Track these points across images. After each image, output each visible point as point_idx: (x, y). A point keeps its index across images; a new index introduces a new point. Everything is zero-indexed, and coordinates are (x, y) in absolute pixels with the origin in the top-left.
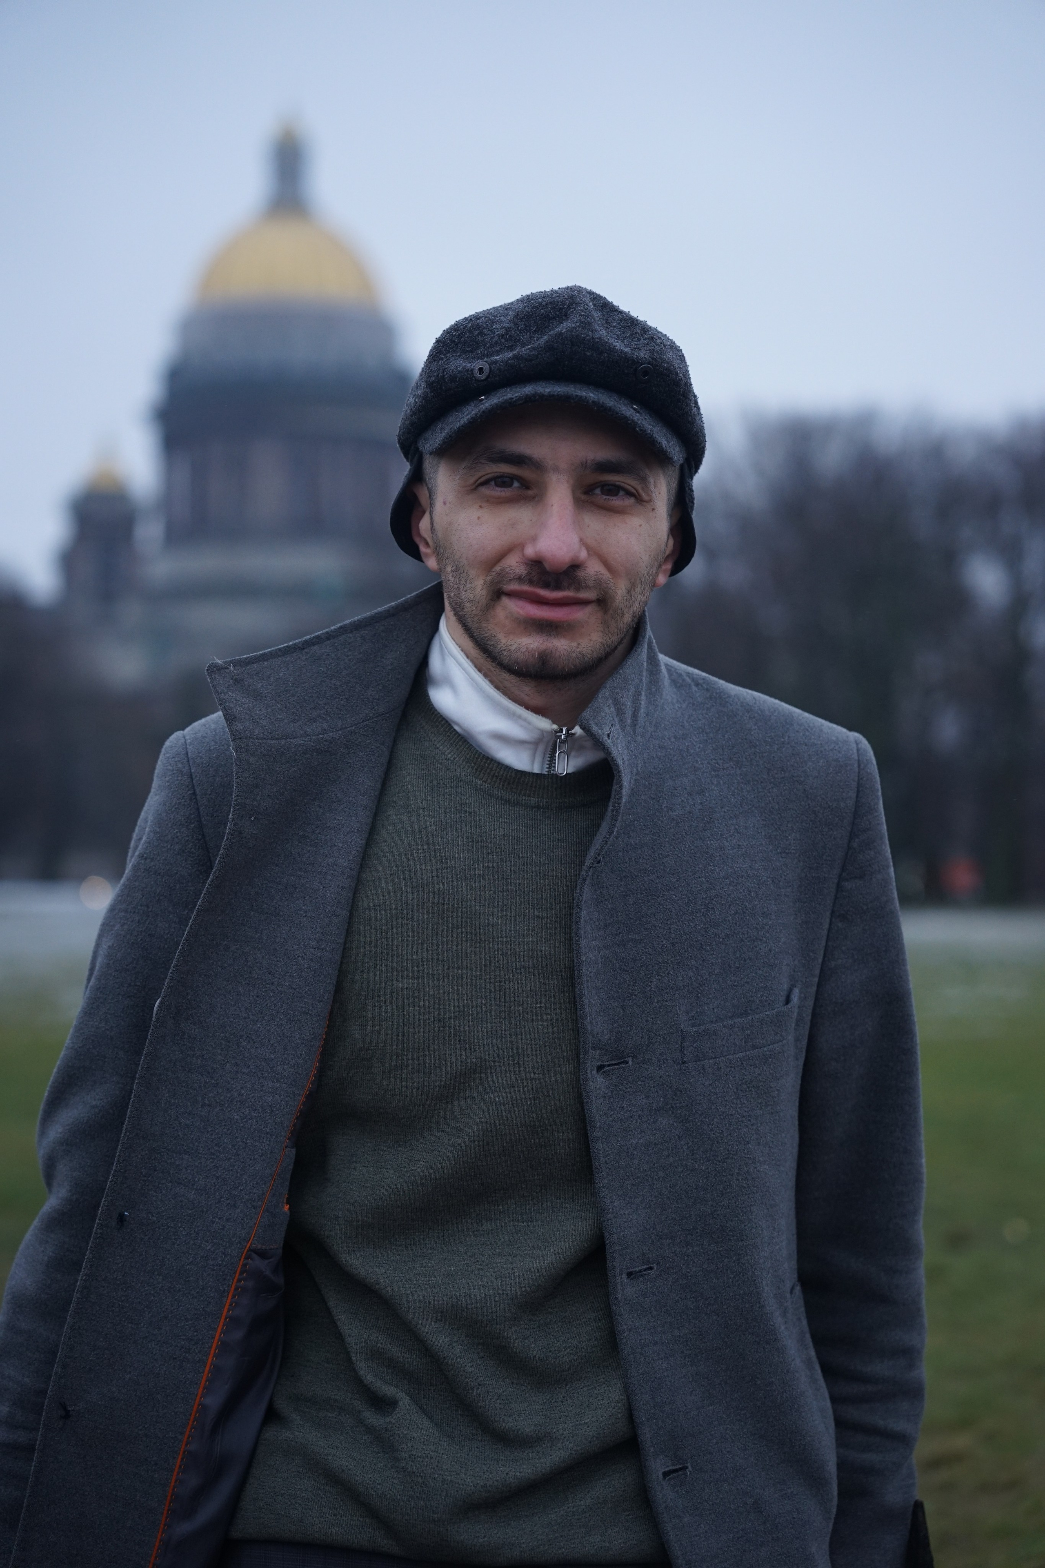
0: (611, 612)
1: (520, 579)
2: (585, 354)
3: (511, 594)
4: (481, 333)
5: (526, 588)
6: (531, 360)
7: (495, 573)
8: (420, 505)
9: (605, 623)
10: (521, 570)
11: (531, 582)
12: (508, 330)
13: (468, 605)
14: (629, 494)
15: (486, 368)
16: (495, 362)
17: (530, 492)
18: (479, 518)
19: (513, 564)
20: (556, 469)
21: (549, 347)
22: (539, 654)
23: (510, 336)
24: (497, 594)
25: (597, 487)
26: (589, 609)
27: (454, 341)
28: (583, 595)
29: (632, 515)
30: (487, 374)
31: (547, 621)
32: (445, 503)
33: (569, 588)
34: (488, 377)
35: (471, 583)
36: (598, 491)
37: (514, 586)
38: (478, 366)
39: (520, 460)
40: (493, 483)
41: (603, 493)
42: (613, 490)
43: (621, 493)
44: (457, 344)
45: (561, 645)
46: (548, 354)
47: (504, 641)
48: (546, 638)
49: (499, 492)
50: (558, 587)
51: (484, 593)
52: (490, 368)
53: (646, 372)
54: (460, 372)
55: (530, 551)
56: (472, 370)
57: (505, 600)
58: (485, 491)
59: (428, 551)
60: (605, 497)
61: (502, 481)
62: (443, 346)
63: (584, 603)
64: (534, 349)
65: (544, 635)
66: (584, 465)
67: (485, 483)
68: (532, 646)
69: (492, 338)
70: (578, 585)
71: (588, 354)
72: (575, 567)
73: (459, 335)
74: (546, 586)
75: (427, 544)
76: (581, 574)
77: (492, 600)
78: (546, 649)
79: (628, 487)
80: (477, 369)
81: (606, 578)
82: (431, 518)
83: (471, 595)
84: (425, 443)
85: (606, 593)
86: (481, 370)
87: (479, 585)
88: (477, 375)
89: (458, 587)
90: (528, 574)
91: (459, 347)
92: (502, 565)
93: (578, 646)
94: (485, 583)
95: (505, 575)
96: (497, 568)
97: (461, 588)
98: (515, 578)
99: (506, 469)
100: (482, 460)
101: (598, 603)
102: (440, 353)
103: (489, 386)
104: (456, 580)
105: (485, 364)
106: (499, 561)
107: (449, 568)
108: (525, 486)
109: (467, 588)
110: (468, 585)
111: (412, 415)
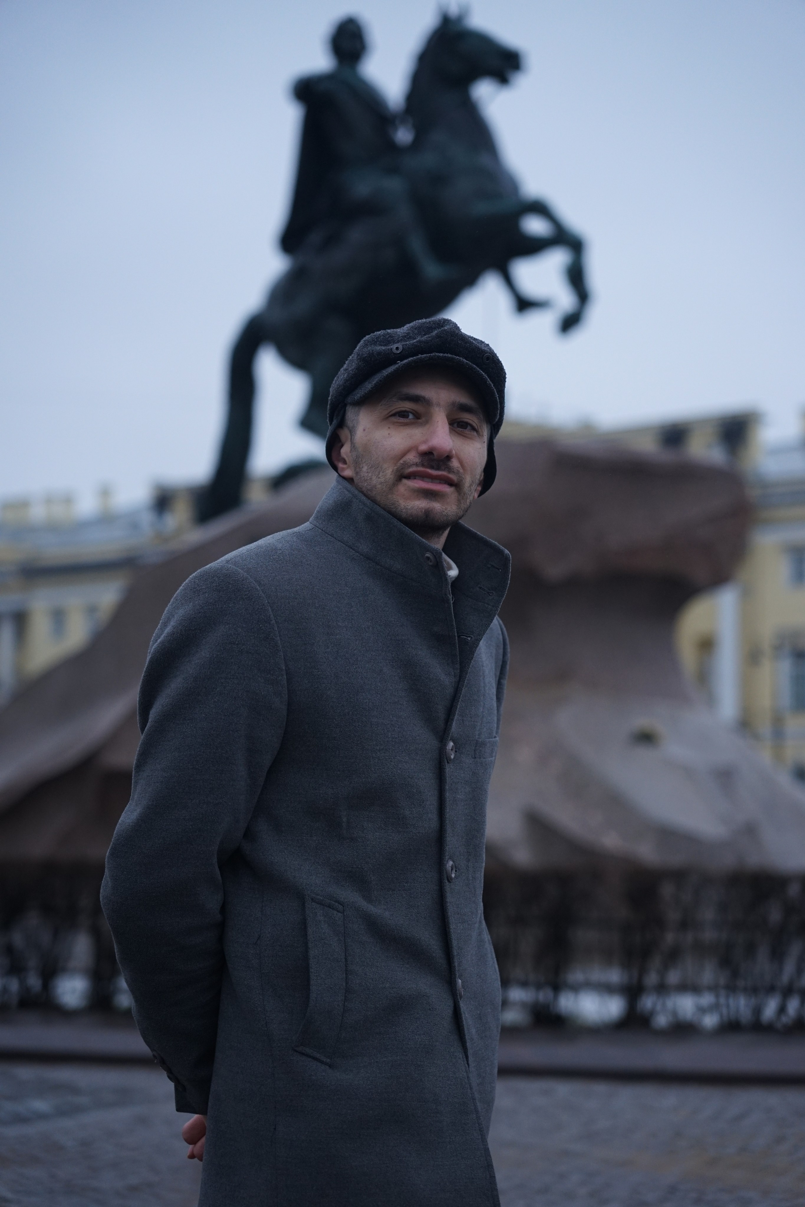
0: (462, 494)
1: (416, 465)
2: (458, 342)
3: (408, 477)
5: (421, 469)
6: (428, 343)
7: (399, 464)
8: (340, 441)
9: (459, 501)
10: (417, 460)
11: (423, 465)
12: (408, 334)
13: (379, 486)
14: (474, 429)
16: (406, 344)
17: (420, 421)
18: (389, 434)
19: (412, 457)
20: (438, 405)
21: (438, 336)
22: (425, 511)
23: (410, 336)
24: (402, 476)
25: (457, 422)
26: (453, 489)
28: (451, 476)
29: (475, 441)
30: (401, 350)
31: (430, 490)
32: (364, 430)
33: (444, 470)
35: (383, 472)
37: (411, 469)
39: (416, 399)
40: (397, 415)
41: (459, 427)
42: (465, 425)
43: (469, 427)
44: (376, 342)
45: (437, 506)
46: (438, 340)
47: (404, 504)
48: (429, 501)
49: (402, 420)
50: (438, 469)
51: (392, 476)
52: (403, 348)
53: (488, 358)
54: (383, 350)
55: (423, 448)
56: (391, 349)
57: (405, 481)
58: (393, 419)
59: (345, 466)
60: (460, 429)
61: (403, 414)
63: (451, 484)
64: (429, 337)
65: (428, 500)
66: (453, 404)
67: (394, 415)
68: (421, 506)
70: (450, 470)
72: (449, 458)
73: (377, 338)
74: (432, 467)
75: (345, 462)
76: (451, 464)
77: (396, 480)
78: (429, 508)
79: (474, 425)
80: (395, 348)
81: (461, 471)
82: (352, 443)
83: (382, 480)
84: (349, 399)
85: (462, 480)
86: (397, 348)
87: (389, 472)
88: (395, 351)
89: (371, 479)
90: (422, 461)
91: (378, 343)
92: (404, 459)
93: (446, 509)
94: (393, 471)
95: (406, 465)
96: (401, 461)
97: (374, 478)
98: (414, 464)
99: (407, 406)
100: (393, 400)
101: (456, 485)
102: (367, 345)
103: (402, 356)
104: (370, 475)
105: (399, 345)
106: (402, 457)
107: (365, 469)
108: (418, 416)
109: (380, 476)
110: (381, 474)
111: (345, 383)
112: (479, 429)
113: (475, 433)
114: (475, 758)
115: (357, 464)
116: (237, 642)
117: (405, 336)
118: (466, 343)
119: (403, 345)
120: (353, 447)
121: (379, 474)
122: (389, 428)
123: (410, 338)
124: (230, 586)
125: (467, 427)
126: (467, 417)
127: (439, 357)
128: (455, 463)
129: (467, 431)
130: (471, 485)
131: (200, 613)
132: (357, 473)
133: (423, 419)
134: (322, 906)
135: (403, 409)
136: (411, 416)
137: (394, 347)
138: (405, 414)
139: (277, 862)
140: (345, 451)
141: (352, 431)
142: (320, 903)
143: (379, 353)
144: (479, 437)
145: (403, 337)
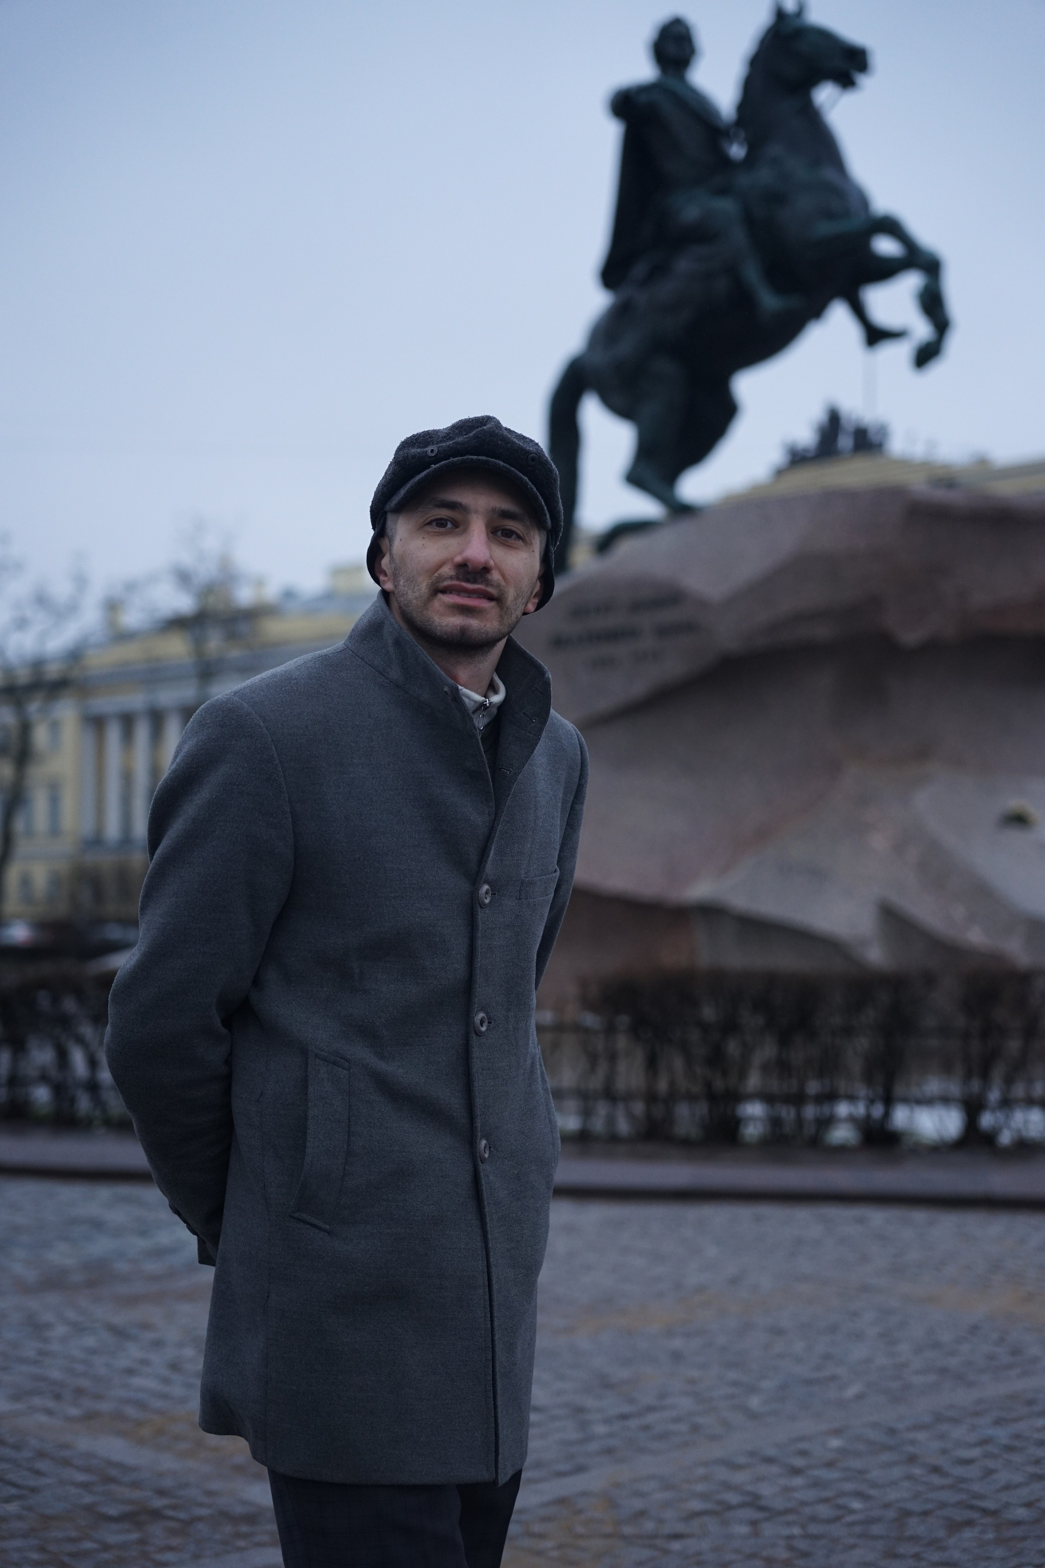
0: (505, 609)
1: (451, 578)
3: (444, 591)
4: (431, 437)
5: (456, 582)
6: (464, 444)
7: (434, 578)
8: (382, 552)
9: (501, 617)
10: (452, 573)
11: (458, 579)
13: (414, 601)
14: (519, 537)
15: (436, 450)
16: (442, 447)
17: (457, 530)
18: (423, 545)
19: (447, 570)
20: (476, 512)
21: (476, 437)
22: (460, 628)
23: (450, 437)
24: (437, 590)
25: (500, 530)
26: (493, 604)
27: (413, 442)
28: (490, 590)
29: (522, 551)
30: (436, 453)
31: (467, 606)
32: (401, 540)
33: (481, 583)
34: (437, 454)
35: (418, 586)
36: (499, 533)
37: (446, 583)
38: (431, 450)
39: (453, 506)
40: (434, 524)
41: (502, 536)
42: (509, 533)
43: (514, 536)
44: (415, 443)
45: (474, 623)
46: (475, 440)
47: (438, 620)
48: (465, 618)
49: (438, 529)
50: (475, 582)
51: (427, 591)
52: (438, 449)
53: (533, 459)
54: (418, 453)
55: (458, 559)
56: (426, 452)
57: (440, 596)
58: (429, 528)
59: (386, 579)
60: (504, 538)
61: (441, 523)
62: (406, 444)
63: (490, 598)
64: (466, 438)
65: (464, 616)
66: (494, 510)
67: (430, 523)
68: (457, 623)
69: (438, 439)
70: (488, 583)
71: (499, 442)
72: (487, 569)
73: (416, 439)
74: (468, 581)
75: (386, 575)
76: (489, 577)
77: (431, 595)
78: (465, 625)
79: (519, 532)
80: (430, 451)
81: (503, 583)
82: (391, 554)
83: (417, 594)
84: (387, 507)
85: (503, 594)
86: (432, 451)
87: (423, 587)
88: (430, 454)
89: (407, 593)
90: (457, 574)
91: (417, 444)
92: (439, 572)
93: (485, 626)
94: (427, 585)
95: (441, 578)
96: (436, 575)
97: (410, 592)
98: (448, 578)
99: (444, 513)
100: (429, 507)
101: (498, 599)
102: (404, 447)
103: (436, 460)
104: (406, 589)
105: (434, 447)
106: (437, 570)
107: (401, 583)
108: (456, 524)
109: (415, 590)
110: (416, 588)
111: (383, 489)
112: (525, 535)
113: (521, 542)
114: (520, 899)
115: (395, 577)
116: (237, 783)
117: (445, 437)
118: (508, 443)
119: (438, 447)
120: (392, 559)
121: (414, 589)
122: (423, 538)
123: (451, 438)
124: (233, 722)
125: (512, 535)
126: (511, 525)
127: (472, 459)
128: (495, 576)
129: (512, 541)
130: (515, 599)
131: (202, 749)
132: (396, 586)
133: (462, 528)
134: (326, 1063)
135: (439, 517)
136: (449, 525)
137: (429, 449)
138: (443, 522)
139: (282, 1015)
140: (385, 562)
141: (391, 541)
142: (325, 1059)
143: (414, 457)
144: (526, 545)
145: (442, 438)
